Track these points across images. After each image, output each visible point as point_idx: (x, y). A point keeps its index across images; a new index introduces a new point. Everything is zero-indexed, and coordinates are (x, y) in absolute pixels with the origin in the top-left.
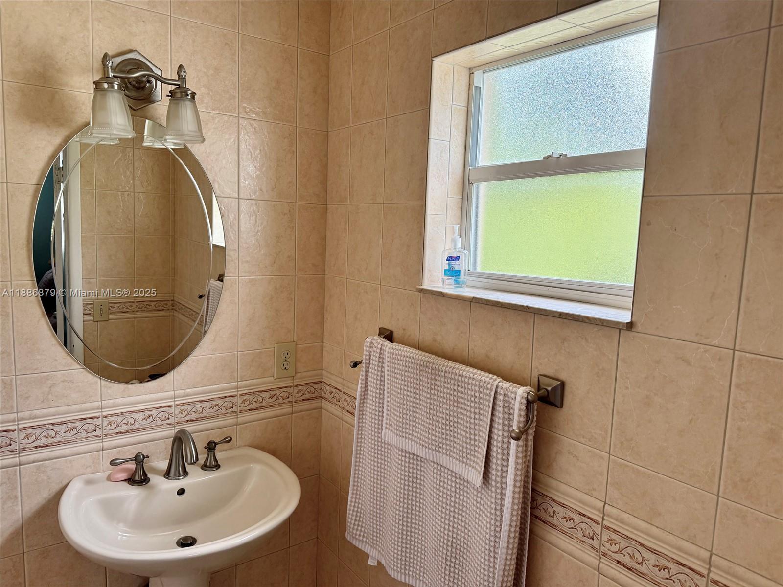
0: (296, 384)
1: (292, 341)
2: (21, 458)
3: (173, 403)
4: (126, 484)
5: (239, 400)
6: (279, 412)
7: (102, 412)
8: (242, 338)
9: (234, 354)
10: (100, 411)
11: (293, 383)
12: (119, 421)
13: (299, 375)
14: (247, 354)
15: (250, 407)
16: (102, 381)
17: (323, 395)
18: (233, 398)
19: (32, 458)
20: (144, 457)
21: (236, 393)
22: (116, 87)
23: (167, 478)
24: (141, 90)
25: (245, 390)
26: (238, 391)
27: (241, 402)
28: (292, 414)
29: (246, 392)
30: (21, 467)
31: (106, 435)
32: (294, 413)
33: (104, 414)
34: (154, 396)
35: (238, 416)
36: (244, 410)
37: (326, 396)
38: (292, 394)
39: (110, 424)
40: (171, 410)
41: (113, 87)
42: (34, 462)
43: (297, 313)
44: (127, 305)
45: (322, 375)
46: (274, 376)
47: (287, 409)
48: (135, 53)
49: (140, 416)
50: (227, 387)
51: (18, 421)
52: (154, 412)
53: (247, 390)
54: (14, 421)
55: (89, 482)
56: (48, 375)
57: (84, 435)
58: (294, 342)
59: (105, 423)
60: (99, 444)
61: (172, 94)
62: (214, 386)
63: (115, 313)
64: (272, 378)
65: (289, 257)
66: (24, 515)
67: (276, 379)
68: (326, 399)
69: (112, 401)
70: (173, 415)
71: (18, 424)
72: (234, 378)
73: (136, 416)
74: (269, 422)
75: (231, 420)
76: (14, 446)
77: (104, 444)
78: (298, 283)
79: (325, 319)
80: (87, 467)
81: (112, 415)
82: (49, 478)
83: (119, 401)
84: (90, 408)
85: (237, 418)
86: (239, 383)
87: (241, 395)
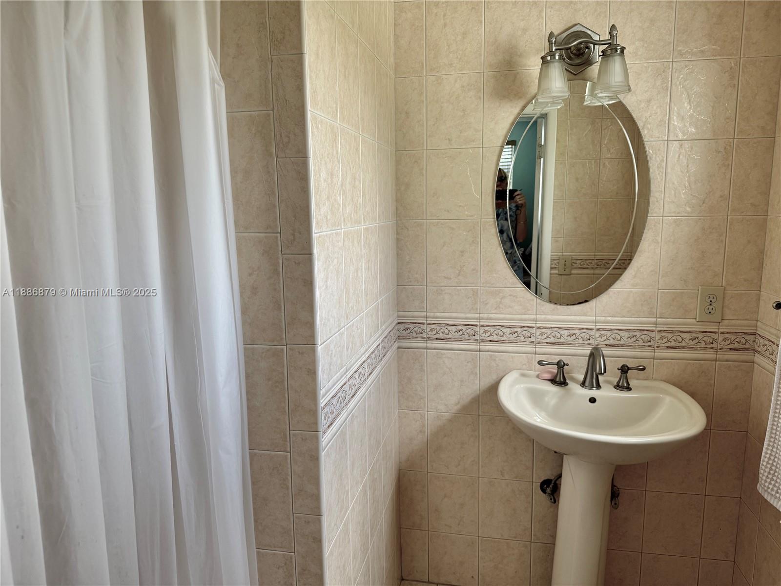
0: (722, 331)
1: (720, 285)
2: (481, 346)
3: (594, 327)
4: (549, 383)
5: (658, 336)
6: (701, 356)
7: (536, 323)
8: (662, 276)
9: (655, 291)
10: (535, 322)
11: (719, 329)
12: (549, 334)
13: (726, 322)
14: (667, 292)
15: (668, 344)
16: (538, 299)
17: (756, 348)
18: (651, 333)
19: (487, 348)
20: (564, 365)
21: (654, 329)
22: (557, 57)
23: (583, 387)
24: (581, 56)
25: (663, 327)
26: (656, 327)
27: (659, 338)
28: (716, 361)
29: (665, 329)
30: (481, 353)
31: (538, 343)
32: (719, 361)
33: (538, 325)
34: (578, 318)
35: (656, 351)
36: (663, 346)
37: (759, 349)
38: (717, 341)
39: (542, 334)
40: (592, 333)
41: (555, 58)
42: (488, 351)
43: (728, 256)
44: (587, 262)
45: (756, 327)
46: (696, 319)
47: (710, 355)
48: (578, 26)
49: (566, 333)
50: (645, 321)
51: (480, 319)
52: (577, 332)
53: (666, 327)
54: (477, 319)
55: (523, 375)
56: (500, 289)
57: (522, 339)
58: (722, 286)
59: (538, 333)
60: (533, 348)
61: (604, 53)
62: (633, 319)
63: (576, 268)
64: (694, 320)
65: (721, 196)
66: (480, 387)
67: (698, 322)
68: (759, 352)
69: (544, 316)
70: (594, 337)
71: (480, 322)
72: (654, 314)
73: (562, 332)
74: (689, 363)
75: (648, 353)
76: (477, 337)
77: (537, 349)
78: (730, 225)
79: (764, 265)
80: (523, 365)
81: (544, 328)
82: (498, 365)
83: (549, 317)
84: (527, 318)
85: (654, 352)
86: (658, 319)
87: (660, 331)
